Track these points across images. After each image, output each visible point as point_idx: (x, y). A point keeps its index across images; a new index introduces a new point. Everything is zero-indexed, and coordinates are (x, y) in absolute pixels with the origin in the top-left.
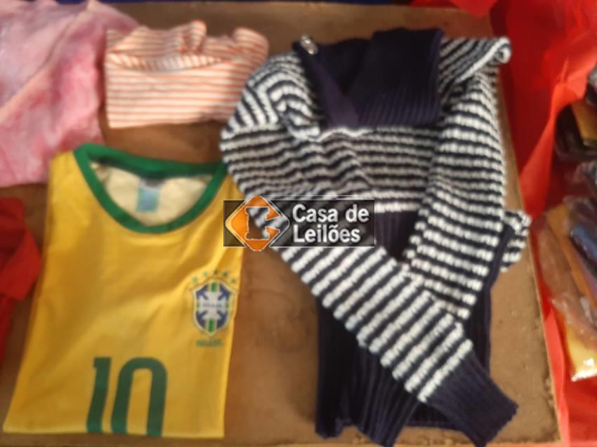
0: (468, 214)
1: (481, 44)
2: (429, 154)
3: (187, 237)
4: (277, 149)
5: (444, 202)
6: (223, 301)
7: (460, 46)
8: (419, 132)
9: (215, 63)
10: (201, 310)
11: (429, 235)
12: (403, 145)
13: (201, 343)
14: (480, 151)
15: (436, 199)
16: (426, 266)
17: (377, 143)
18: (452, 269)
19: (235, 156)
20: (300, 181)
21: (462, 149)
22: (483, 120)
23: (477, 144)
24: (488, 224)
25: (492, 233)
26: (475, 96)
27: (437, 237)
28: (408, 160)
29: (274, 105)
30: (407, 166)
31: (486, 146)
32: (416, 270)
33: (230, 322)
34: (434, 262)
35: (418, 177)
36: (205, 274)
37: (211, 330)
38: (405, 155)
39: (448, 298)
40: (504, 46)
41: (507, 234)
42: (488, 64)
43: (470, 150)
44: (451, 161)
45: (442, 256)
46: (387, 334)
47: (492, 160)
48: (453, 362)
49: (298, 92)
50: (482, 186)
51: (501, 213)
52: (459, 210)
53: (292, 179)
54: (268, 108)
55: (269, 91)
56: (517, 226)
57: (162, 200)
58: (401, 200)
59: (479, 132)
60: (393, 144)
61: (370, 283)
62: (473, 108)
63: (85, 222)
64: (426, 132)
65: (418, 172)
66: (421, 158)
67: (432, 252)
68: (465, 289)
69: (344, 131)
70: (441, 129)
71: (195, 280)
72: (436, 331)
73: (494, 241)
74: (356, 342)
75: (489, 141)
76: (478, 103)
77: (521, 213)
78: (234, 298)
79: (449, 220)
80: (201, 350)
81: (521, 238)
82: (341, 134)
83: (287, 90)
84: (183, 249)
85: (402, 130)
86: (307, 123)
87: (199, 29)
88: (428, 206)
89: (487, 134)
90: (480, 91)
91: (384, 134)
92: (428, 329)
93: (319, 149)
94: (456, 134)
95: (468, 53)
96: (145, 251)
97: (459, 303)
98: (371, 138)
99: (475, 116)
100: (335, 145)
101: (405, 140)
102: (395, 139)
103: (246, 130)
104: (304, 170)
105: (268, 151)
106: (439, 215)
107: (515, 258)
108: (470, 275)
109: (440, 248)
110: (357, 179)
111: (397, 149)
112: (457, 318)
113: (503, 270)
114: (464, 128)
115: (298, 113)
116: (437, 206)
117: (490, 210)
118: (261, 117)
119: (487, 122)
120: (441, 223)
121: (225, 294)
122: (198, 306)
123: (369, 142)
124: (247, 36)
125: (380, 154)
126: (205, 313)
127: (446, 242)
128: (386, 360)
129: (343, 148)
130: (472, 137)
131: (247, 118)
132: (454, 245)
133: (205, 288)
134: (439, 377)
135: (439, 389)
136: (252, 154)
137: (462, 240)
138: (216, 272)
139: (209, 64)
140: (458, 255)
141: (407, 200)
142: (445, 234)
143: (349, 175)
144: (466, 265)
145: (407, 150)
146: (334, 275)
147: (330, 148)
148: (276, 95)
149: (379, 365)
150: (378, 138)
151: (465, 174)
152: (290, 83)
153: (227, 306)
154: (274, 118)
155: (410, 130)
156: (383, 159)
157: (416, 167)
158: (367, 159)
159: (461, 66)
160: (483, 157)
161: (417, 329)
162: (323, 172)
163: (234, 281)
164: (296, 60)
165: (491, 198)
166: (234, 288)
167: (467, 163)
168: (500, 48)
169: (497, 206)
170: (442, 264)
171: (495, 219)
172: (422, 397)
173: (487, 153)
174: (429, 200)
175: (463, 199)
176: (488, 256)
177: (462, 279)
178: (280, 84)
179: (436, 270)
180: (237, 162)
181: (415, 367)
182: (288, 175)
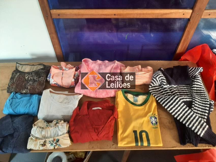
0: (202, 101)
1: (197, 68)
2: (190, 90)
3: (145, 107)
4: (159, 89)
5: (197, 99)
6: (156, 120)
7: (192, 69)
8: (187, 86)
9: (146, 73)
10: (152, 121)
11: (196, 105)
12: (184, 88)
13: (153, 128)
14: (201, 89)
15: (195, 98)
16: (196, 111)
17: (179, 88)
18: (201, 111)
19: (152, 91)
20: (166, 95)
21: (197, 89)
22: (200, 83)
23: (200, 88)
24: (207, 103)
25: (208, 104)
26: (198, 78)
27: (197, 105)
28: (187, 91)
29: (160, 81)
30: (186, 92)
31: (202, 88)
32: (195, 112)
33: (158, 123)
34: (198, 110)
35: (189, 95)
36: (151, 114)
37: (155, 125)
38: (185, 90)
39: (202, 118)
40: (202, 69)
41: (210, 104)
42: (199, 72)
43: (199, 89)
44: (195, 91)
45: (199, 109)
46: (192, 124)
47: (204, 91)
48: (206, 129)
49: (164, 78)
50: (203, 96)
51: (208, 100)
52: (200, 100)
53: (164, 95)
54: (159, 81)
55: (159, 78)
56: (212, 103)
57: (138, 100)
58: (188, 98)
59: (200, 85)
60: (182, 88)
61: (186, 114)
62: (198, 81)
63: (124, 104)
64: (188, 86)
65: (189, 94)
66: (189, 91)
67: (197, 108)
68: (205, 115)
69: (173, 86)
70: (192, 85)
71: (149, 115)
72: (201, 123)
73: (208, 106)
74: (186, 126)
75: (202, 87)
76: (199, 80)
77: (212, 100)
78: (157, 119)
79: (199, 102)
80: (154, 129)
81: (213, 106)
82: (172, 86)
83: (162, 78)
84: (145, 109)
85: (183, 85)
86: (166, 84)
87: (140, 66)
88: (194, 99)
89: (202, 86)
90: (199, 78)
91: (180, 86)
92: (199, 123)
93: (168, 89)
94: (196, 86)
95: (194, 70)
96: (138, 110)
97: (204, 118)
98: (177, 87)
99: (199, 82)
100: (171, 89)
101: (184, 87)
102: (182, 87)
103: (154, 85)
104: (166, 93)
105: (158, 90)
106: (197, 101)
107: (212, 110)
108: (205, 112)
109: (198, 107)
110: (178, 95)
111: (183, 89)
112: (204, 121)
113: (211, 112)
114: (197, 85)
115: (164, 82)
116: (196, 99)
117: (206, 100)
118: (157, 83)
119: (201, 83)
120: (197, 102)
121: (156, 118)
122: (151, 120)
123: (177, 88)
124: (150, 68)
125: (180, 90)
126: (153, 122)
127: (199, 106)
128: (193, 129)
129: (173, 89)
130: (199, 86)
131: (155, 83)
132: (201, 107)
133: (151, 117)
134: (204, 132)
135: (204, 134)
136: (154, 90)
137: (202, 106)
138: (152, 114)
139: (145, 73)
140: (202, 109)
141: (190, 99)
142: (199, 105)
143: (176, 94)
144: (204, 111)
145: (185, 89)
146: (179, 113)
147: (170, 89)
148: (160, 79)
149: (192, 130)
150: (179, 87)
151: (199, 94)
152: (162, 77)
153: (157, 120)
154: (159, 83)
155: (185, 86)
156: (181, 91)
157: (188, 93)
158: (178, 91)
159: (194, 73)
160: (202, 90)
161: (197, 123)
162: (170, 94)
163: (157, 116)
164: (161, 72)
165: (206, 98)
166: (157, 117)
167: (199, 91)
168: (201, 69)
169: (208, 99)
170: (199, 111)
171: (208, 102)
172: (201, 136)
173: (202, 89)
174: (194, 98)
175: (200, 98)
176: (208, 109)
177: (204, 113)
178: (161, 77)
179: (198, 112)
180: (153, 92)
181: (199, 130)
182: (163, 94)
